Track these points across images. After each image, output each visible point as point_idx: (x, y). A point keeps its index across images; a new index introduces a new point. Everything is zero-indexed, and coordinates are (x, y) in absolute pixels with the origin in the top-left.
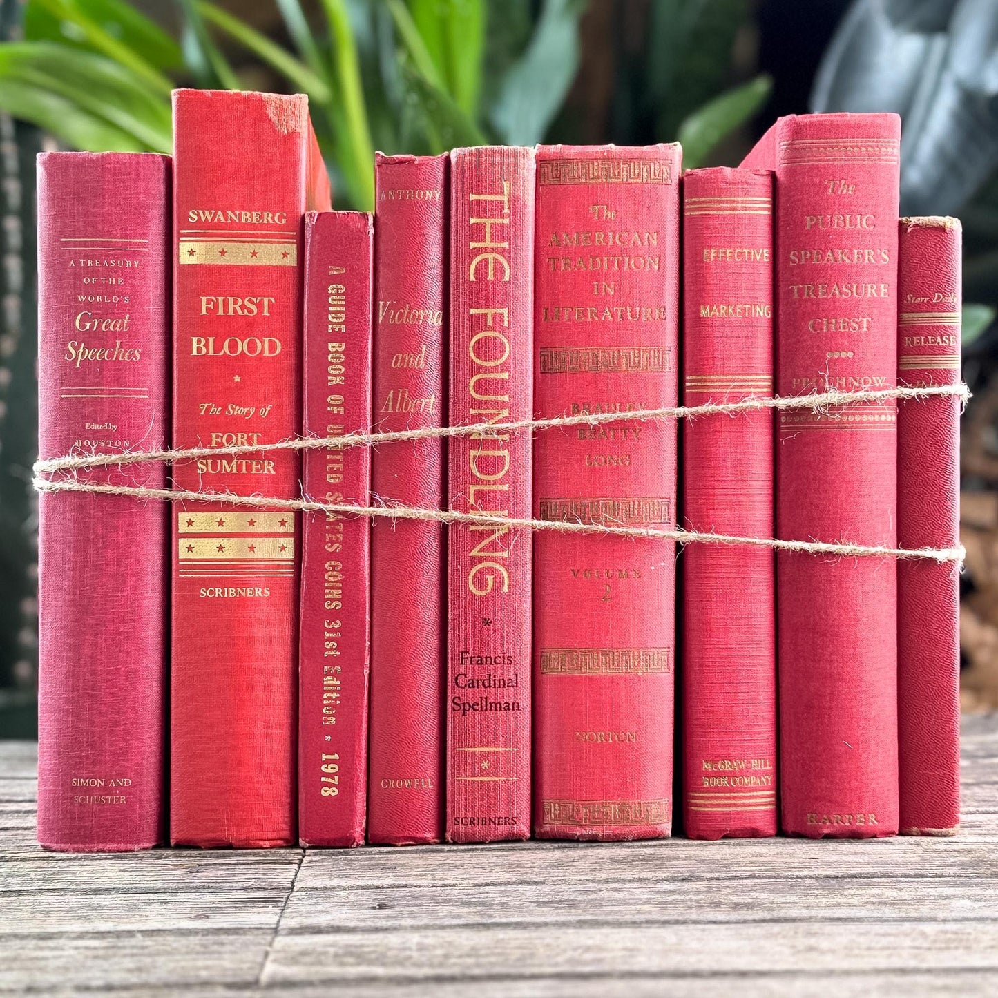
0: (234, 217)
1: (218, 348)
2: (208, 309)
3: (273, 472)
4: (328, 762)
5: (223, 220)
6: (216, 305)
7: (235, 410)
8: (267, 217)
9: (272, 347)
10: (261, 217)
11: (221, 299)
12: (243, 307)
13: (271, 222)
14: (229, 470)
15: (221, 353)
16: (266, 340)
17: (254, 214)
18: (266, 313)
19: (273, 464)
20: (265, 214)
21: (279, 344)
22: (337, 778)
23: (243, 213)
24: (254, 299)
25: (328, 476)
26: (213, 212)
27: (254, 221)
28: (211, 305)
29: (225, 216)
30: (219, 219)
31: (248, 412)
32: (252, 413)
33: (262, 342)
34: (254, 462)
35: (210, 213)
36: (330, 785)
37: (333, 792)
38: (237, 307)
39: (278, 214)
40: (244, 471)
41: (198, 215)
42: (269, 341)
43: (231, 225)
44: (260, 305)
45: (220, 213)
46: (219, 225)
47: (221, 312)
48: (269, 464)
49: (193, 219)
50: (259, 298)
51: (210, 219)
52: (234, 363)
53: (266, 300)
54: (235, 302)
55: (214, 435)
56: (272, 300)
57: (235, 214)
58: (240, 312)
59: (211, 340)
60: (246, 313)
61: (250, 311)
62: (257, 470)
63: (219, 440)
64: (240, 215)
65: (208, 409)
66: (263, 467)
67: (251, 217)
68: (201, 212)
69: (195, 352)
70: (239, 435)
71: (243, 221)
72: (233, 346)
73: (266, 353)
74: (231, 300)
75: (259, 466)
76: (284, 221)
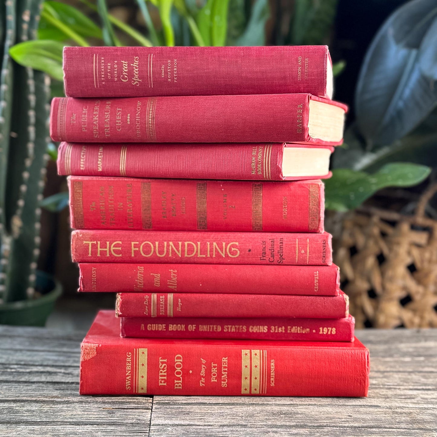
0: (129, 373)
1: (179, 379)
2: (164, 383)
3: (227, 358)
4: (323, 331)
5: (130, 377)
6: (162, 379)
7: (203, 372)
8: (129, 360)
9: (178, 358)
10: (129, 362)
11: (160, 378)
12: (163, 369)
13: (130, 358)
14: (226, 375)
15: (181, 378)
16: (176, 360)
17: (127, 365)
18: (166, 360)
19: (224, 358)
20: (127, 361)
21: (177, 356)
22: (329, 328)
23: (127, 369)
24: (160, 365)
25: (218, 331)
26: (127, 381)
27: (130, 365)
28: (163, 381)
29: (128, 376)
30: (129, 378)
31: (204, 367)
32: (204, 366)
33: (177, 362)
34: (223, 365)
35: (127, 382)
36: (332, 331)
37: (334, 329)
38: (163, 372)
39: (128, 356)
40: (226, 369)
41: (128, 386)
42: (176, 359)
43: (132, 373)
44: (163, 363)
45: (127, 378)
46: (132, 378)
47: (165, 378)
48: (224, 359)
49: (129, 388)
50: (160, 363)
51: (130, 382)
52: (185, 373)
53: (161, 360)
54: (161, 372)
55: (212, 381)
56: (160, 358)
57: (128, 372)
58: (165, 370)
59: (176, 381)
60: (166, 368)
61: (165, 366)
62: (226, 364)
63: (214, 379)
64: (128, 370)
65: (202, 383)
66: (225, 362)
67: (128, 366)
68: (127, 385)
69: (181, 388)
70: (212, 371)
71: (130, 369)
72: (178, 373)
73: (181, 360)
74: (160, 374)
75: (225, 363)
76: (130, 353)
